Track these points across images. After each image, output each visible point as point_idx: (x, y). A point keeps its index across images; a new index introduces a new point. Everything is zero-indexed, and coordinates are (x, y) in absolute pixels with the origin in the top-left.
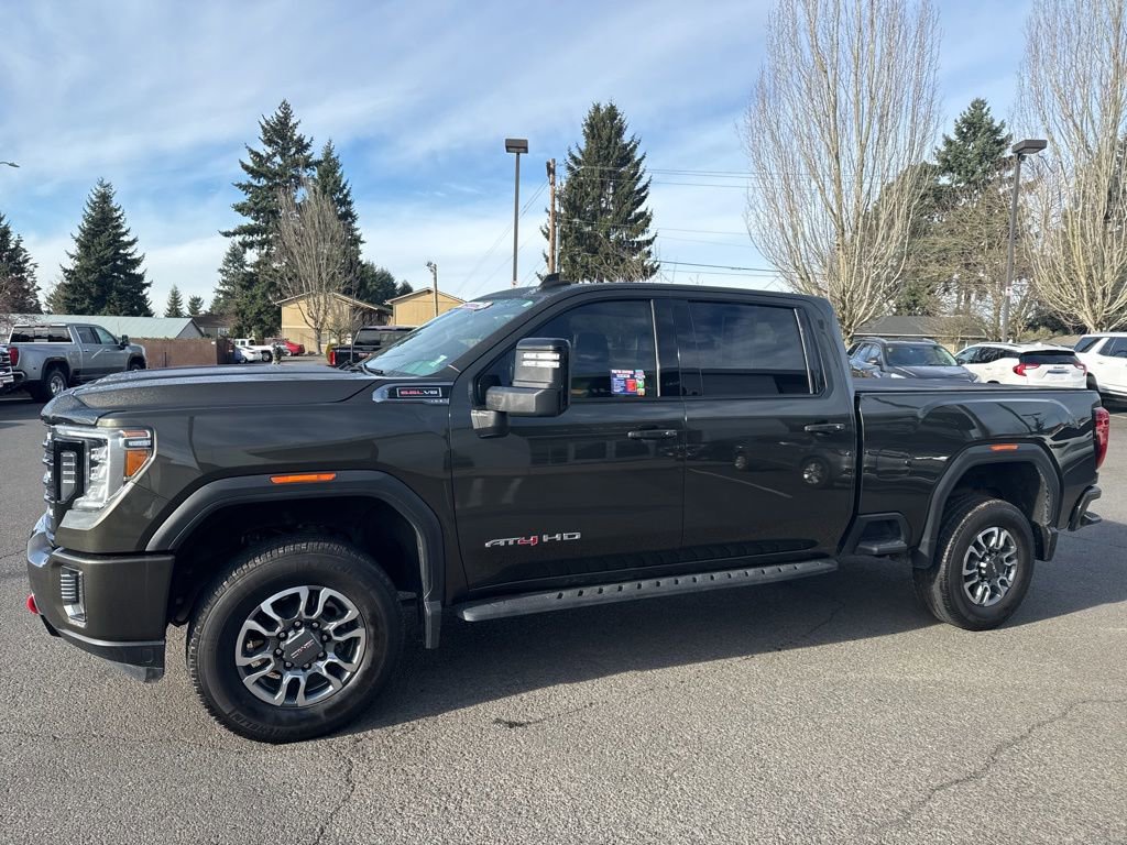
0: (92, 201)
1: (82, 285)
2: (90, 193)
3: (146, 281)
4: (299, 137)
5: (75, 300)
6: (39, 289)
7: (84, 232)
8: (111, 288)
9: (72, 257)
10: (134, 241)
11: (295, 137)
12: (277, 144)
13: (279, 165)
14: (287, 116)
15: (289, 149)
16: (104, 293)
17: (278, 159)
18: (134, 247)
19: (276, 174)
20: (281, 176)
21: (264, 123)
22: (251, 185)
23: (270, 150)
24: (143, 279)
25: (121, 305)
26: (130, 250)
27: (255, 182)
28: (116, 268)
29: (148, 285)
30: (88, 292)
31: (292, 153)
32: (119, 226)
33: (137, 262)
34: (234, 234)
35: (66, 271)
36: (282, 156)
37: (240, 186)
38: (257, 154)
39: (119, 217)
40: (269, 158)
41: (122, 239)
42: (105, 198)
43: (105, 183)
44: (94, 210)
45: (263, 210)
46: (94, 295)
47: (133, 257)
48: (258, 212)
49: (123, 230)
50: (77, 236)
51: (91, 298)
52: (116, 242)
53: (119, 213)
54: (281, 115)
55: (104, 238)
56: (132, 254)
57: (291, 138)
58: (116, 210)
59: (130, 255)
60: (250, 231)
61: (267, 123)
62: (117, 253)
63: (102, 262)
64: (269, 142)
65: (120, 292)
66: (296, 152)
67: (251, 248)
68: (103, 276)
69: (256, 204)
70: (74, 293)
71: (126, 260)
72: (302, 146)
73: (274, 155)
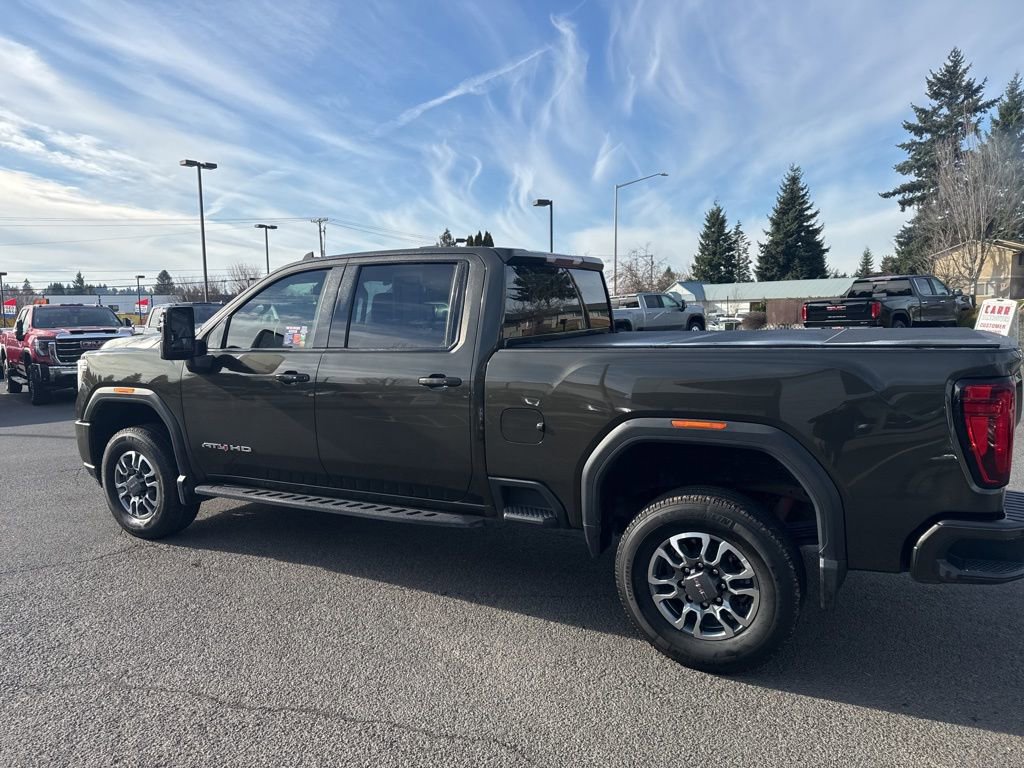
0: (784, 184)
1: (773, 257)
2: (782, 179)
3: (825, 247)
4: (968, 83)
5: (767, 269)
6: (751, 262)
7: (776, 211)
8: (794, 257)
9: (767, 233)
10: (816, 213)
11: (964, 83)
12: (943, 95)
13: (946, 116)
14: (956, 64)
15: (958, 97)
16: (789, 261)
17: (945, 111)
18: (815, 219)
19: (940, 126)
20: (946, 127)
21: (931, 78)
22: (914, 143)
23: (935, 103)
24: (822, 246)
25: (802, 271)
26: (812, 222)
27: (917, 139)
28: (800, 238)
29: (827, 250)
30: (777, 262)
31: (960, 100)
32: (805, 202)
33: (817, 231)
34: (894, 194)
35: (761, 246)
36: (949, 106)
37: (903, 146)
38: (923, 111)
39: (805, 195)
40: (935, 111)
41: (806, 213)
42: (794, 180)
43: (795, 167)
44: (785, 191)
45: (925, 165)
46: (781, 263)
47: (815, 227)
48: (919, 168)
49: (808, 205)
50: (770, 216)
51: (779, 265)
52: (801, 217)
53: (805, 191)
54: (951, 64)
55: (791, 215)
56: (814, 225)
57: (959, 85)
58: (802, 189)
59: (811, 226)
60: (911, 188)
61: (935, 76)
62: (801, 226)
63: (788, 235)
64: (935, 95)
65: (802, 259)
66: (965, 99)
67: (910, 205)
68: (789, 247)
69: (917, 160)
70: (766, 263)
71: (809, 231)
72: (971, 91)
73: (941, 107)
